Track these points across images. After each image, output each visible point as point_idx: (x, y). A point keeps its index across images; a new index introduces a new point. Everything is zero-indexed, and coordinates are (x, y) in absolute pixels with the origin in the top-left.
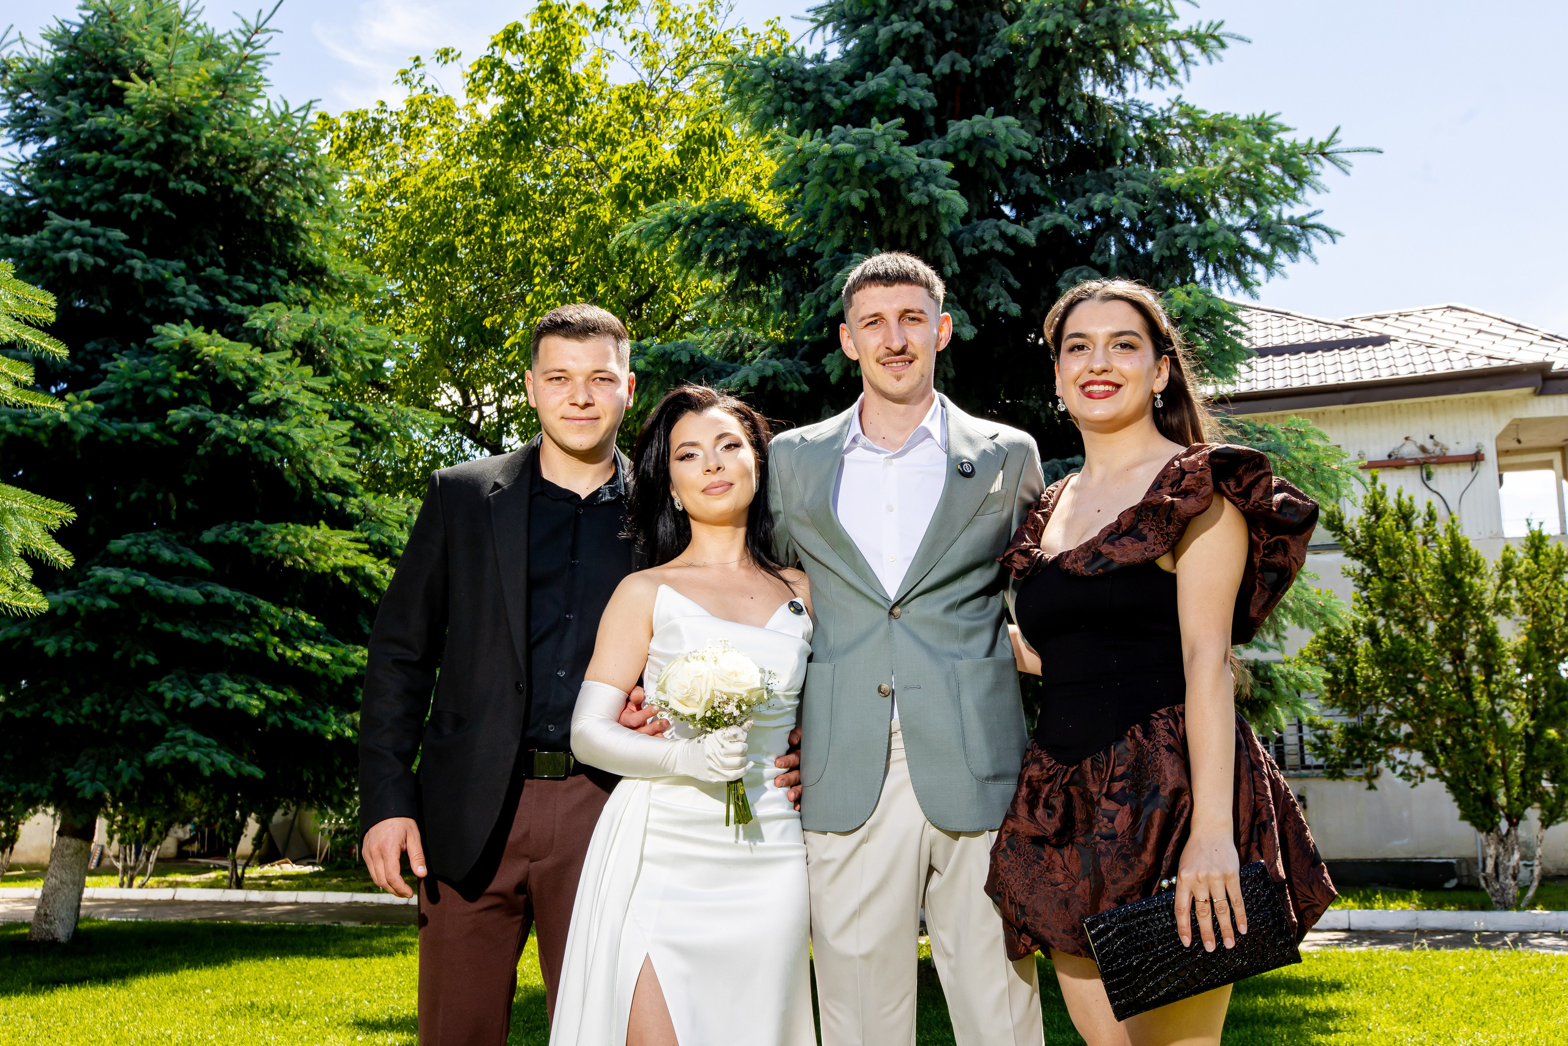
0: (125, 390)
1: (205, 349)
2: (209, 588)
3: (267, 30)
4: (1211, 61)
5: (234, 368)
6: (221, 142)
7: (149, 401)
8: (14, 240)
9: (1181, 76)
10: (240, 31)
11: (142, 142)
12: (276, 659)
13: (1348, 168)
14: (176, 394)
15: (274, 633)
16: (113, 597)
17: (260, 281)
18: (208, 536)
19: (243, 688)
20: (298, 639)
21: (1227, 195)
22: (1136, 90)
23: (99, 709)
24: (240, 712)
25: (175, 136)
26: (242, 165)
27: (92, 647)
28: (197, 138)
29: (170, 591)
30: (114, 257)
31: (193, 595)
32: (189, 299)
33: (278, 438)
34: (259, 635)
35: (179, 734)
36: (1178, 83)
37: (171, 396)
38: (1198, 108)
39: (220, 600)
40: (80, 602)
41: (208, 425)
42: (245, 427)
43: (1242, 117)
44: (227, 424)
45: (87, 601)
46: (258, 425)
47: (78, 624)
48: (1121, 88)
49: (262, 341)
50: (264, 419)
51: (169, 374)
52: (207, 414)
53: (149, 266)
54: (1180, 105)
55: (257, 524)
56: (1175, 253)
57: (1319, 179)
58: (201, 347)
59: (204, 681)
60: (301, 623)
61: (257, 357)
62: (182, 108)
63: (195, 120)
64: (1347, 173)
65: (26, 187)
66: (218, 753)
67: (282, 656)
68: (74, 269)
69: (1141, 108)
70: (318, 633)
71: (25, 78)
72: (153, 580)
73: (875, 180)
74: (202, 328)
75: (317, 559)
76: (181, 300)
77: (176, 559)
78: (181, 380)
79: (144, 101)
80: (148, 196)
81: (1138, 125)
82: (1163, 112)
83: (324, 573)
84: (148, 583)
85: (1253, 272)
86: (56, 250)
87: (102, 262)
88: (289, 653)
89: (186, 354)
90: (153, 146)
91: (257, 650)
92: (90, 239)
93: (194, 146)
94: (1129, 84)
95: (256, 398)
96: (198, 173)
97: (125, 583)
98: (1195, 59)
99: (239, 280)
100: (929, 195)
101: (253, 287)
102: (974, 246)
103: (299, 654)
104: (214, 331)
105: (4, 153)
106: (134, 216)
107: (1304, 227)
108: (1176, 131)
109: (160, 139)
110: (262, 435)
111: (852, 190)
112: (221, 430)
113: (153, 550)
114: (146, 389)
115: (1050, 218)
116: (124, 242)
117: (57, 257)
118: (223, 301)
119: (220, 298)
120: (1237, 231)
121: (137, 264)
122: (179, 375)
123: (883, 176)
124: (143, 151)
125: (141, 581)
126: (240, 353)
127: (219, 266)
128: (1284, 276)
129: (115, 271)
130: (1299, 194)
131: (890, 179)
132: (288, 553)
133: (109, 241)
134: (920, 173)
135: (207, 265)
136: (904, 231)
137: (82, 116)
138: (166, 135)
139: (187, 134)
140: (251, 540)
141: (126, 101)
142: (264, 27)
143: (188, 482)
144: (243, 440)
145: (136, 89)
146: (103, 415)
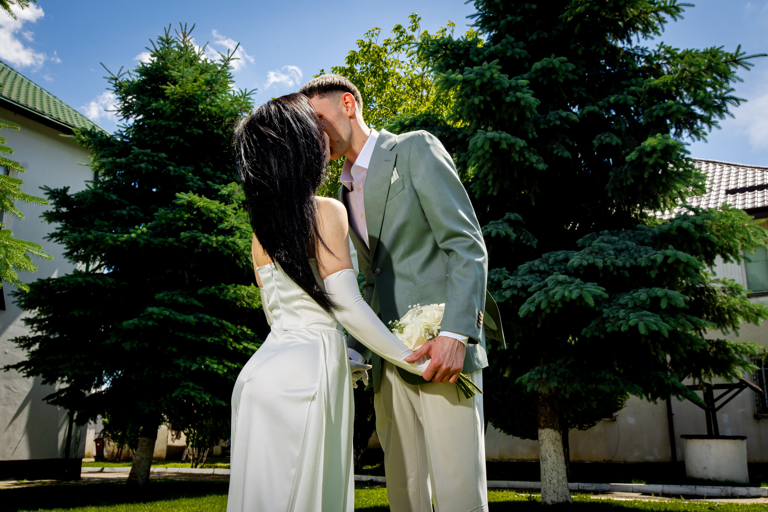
0: (163, 225)
1: (198, 204)
2: (201, 315)
3: (233, 59)
4: (676, 20)
5: (211, 212)
6: (208, 110)
7: (174, 228)
8: (118, 160)
9: (660, 31)
10: (221, 60)
11: (173, 113)
12: (232, 349)
13: (748, 66)
14: (185, 225)
15: (231, 336)
16: (155, 320)
17: (229, 174)
18: (200, 291)
19: (216, 361)
20: (243, 340)
21: (687, 90)
22: (638, 40)
23: (152, 373)
24: (215, 374)
25: (187, 109)
26: (220, 121)
27: (146, 345)
28: (197, 109)
29: (180, 317)
30: (162, 165)
31: (191, 318)
32: (195, 183)
33: (230, 244)
34: (224, 337)
35: (186, 384)
36: (659, 34)
37: (183, 225)
38: (672, 48)
39: (205, 321)
40: (140, 323)
41: (198, 239)
42: (215, 240)
43: (702, 50)
44: (207, 238)
45: (143, 322)
46: (221, 238)
47: (141, 334)
48: (629, 41)
49: (226, 200)
50: (224, 236)
51: (182, 216)
52: (199, 234)
53: (177, 169)
54: (664, 47)
55: (223, 285)
56: (654, 119)
57: (736, 74)
58: (196, 203)
59: (198, 359)
60: (245, 333)
61: (223, 207)
62: (190, 96)
63: (196, 101)
64: (749, 69)
65: (125, 137)
66: (204, 394)
67: (235, 348)
68: (144, 172)
69: (643, 50)
70: (253, 337)
71: (128, 90)
72: (174, 312)
73: (488, 92)
74: (197, 194)
75: (253, 302)
76: (191, 183)
77: (185, 301)
78: (187, 218)
79: (173, 94)
80: (177, 138)
81: (642, 60)
82: (655, 52)
83: (256, 309)
84: (171, 313)
85: (702, 128)
86: (136, 163)
87: (156, 168)
88: (238, 346)
89: (190, 206)
90: (178, 114)
91: (223, 344)
92: (150, 158)
93: (196, 113)
94: (634, 38)
95: (221, 226)
96: (200, 125)
97: (160, 314)
98: (666, 20)
99: (219, 174)
100: (517, 98)
101: (225, 177)
102: (546, 124)
103: (242, 346)
104: (203, 196)
105: (121, 124)
106: (171, 147)
107: (724, 99)
108: (665, 62)
109: (181, 111)
110: (223, 242)
111: (475, 97)
112: (204, 241)
113: (175, 298)
114: (172, 223)
115: (589, 108)
116: (165, 158)
117: (136, 166)
118: (210, 183)
119: (208, 182)
120: (688, 106)
121: (171, 168)
122: (186, 216)
123: (492, 90)
124: (175, 117)
125: (168, 313)
126: (214, 205)
127: (209, 167)
128: (719, 128)
129: (162, 172)
130: (725, 85)
131: (496, 91)
132: (236, 299)
133: (160, 158)
134: (511, 88)
135: (205, 167)
136: (506, 117)
137: (150, 103)
138: (183, 109)
139: (193, 108)
140: (220, 293)
141: (166, 95)
142: (232, 57)
143: (192, 267)
144: (215, 245)
145: (170, 89)
146: (152, 236)
